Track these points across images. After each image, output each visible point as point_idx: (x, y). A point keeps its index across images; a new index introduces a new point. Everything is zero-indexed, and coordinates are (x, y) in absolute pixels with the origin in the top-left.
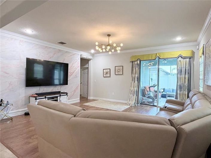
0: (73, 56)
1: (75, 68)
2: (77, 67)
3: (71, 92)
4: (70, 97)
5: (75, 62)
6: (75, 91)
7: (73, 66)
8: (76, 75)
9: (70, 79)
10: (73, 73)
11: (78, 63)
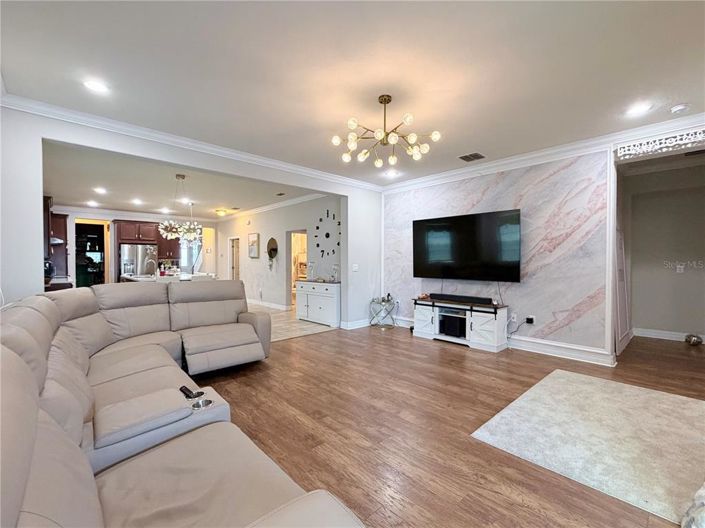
0: (562, 172)
2: (588, 213)
3: (554, 313)
4: (546, 330)
5: (579, 193)
6: (576, 313)
7: (565, 210)
8: (581, 248)
9: (546, 262)
10: (564, 240)
11: (595, 192)
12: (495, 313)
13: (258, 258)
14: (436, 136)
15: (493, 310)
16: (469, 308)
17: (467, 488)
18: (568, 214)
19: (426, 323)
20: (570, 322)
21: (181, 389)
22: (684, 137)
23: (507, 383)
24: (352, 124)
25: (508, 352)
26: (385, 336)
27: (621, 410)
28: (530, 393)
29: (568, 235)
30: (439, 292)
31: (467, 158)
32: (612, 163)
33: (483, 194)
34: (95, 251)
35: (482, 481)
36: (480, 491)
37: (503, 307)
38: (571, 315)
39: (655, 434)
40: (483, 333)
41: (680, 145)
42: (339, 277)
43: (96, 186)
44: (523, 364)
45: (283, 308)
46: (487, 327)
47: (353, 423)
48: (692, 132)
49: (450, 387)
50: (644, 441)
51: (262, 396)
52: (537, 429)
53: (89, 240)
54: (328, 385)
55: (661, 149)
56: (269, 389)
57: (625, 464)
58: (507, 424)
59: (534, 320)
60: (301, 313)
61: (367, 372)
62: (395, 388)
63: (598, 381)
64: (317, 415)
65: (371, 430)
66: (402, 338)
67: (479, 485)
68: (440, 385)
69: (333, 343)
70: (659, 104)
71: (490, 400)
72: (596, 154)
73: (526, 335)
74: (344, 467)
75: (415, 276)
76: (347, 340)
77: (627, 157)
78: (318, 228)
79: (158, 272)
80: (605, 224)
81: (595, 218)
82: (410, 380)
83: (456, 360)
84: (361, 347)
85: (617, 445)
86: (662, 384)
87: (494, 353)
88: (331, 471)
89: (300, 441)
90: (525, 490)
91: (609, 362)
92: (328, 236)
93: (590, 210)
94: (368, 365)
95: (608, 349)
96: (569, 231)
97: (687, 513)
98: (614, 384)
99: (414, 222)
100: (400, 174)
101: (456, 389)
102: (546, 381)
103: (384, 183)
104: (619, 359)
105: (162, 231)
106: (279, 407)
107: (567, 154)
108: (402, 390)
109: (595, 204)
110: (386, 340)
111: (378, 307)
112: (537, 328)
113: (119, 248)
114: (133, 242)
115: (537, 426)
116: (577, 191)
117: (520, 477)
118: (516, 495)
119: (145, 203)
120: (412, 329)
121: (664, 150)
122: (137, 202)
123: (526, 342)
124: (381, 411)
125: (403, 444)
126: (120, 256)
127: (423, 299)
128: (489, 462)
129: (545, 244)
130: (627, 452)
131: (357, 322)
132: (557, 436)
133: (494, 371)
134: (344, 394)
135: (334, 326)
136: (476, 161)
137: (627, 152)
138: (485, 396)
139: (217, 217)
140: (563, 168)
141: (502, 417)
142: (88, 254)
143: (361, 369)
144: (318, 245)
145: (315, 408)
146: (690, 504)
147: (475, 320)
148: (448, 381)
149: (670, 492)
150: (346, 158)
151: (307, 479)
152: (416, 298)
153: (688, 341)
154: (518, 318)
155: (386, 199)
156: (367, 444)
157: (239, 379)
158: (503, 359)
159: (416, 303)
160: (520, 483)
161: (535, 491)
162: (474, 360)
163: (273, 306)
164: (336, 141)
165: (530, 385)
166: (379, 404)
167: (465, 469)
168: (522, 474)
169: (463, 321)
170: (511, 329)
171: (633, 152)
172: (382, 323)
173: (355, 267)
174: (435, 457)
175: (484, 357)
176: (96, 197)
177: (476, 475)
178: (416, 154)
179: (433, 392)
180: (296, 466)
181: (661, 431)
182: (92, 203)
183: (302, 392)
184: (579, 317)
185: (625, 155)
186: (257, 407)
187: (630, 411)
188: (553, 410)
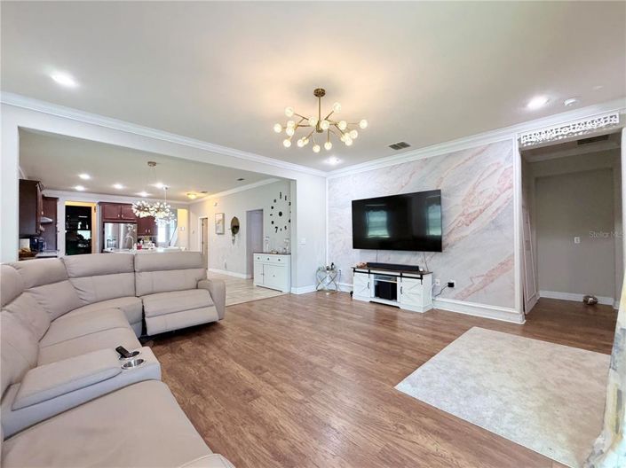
0: (476, 157)
1: (489, 197)
2: (498, 193)
3: (471, 278)
4: (465, 293)
5: (490, 175)
6: (490, 277)
7: (479, 189)
8: (493, 222)
9: (464, 234)
10: (478, 216)
11: (503, 174)
12: (421, 278)
13: (223, 234)
14: (364, 124)
15: (419, 276)
16: (399, 274)
17: (386, 438)
18: (481, 193)
19: (364, 288)
20: (485, 286)
21: (117, 350)
22: (576, 127)
23: (430, 339)
24: (289, 113)
25: (433, 312)
26: (330, 300)
27: (528, 362)
28: (449, 348)
29: (481, 211)
30: (375, 262)
31: (396, 147)
32: (517, 149)
33: (410, 178)
34: (86, 230)
35: (401, 431)
36: (397, 441)
37: (429, 273)
38: (486, 279)
39: (558, 384)
40: (411, 295)
41: (573, 134)
42: (290, 249)
43: (81, 172)
44: (445, 323)
45: (245, 276)
46: (415, 290)
47: (290, 378)
48: (582, 122)
49: (379, 344)
50: (549, 391)
51: (212, 353)
52: (453, 381)
53: (81, 220)
54: (272, 342)
55: (557, 136)
56: (219, 348)
57: (531, 412)
58: (427, 377)
59: (455, 285)
60: (257, 281)
61: (308, 331)
62: (332, 345)
63: (509, 337)
64: (258, 370)
65: (306, 384)
66: (343, 301)
67: (398, 435)
68: (371, 342)
69: (282, 306)
70: (554, 98)
71: (414, 355)
72: (502, 142)
73: (447, 298)
74: (276, 419)
75: (354, 247)
76: (295, 303)
77: (529, 144)
78: (272, 208)
79: (135, 246)
80: (512, 201)
81: (504, 196)
82: (346, 338)
83: (388, 320)
84: (307, 309)
85: (524, 395)
86: (564, 338)
87: (421, 314)
88: (263, 425)
89: (239, 395)
90: (440, 440)
91: (519, 320)
92: (280, 214)
93: (499, 189)
94: (310, 324)
95: (517, 308)
96: (482, 208)
97: (588, 460)
98: (523, 339)
99: (353, 202)
100: (340, 161)
101: (385, 345)
102: (465, 337)
103: (328, 169)
104: (527, 317)
105: (135, 210)
106: (226, 364)
107: (480, 141)
108: (338, 347)
109: (504, 185)
110: (330, 302)
111: (323, 275)
112: (457, 291)
113: (104, 227)
114: (116, 221)
115: (453, 378)
116: (489, 173)
117: (437, 427)
118: (431, 444)
119: (125, 187)
120: (352, 293)
121: (560, 138)
122: (118, 186)
123: (448, 304)
124: (316, 366)
125: (333, 397)
126: (104, 233)
127: (361, 267)
128: (408, 412)
129: (463, 218)
130: (533, 401)
131: (305, 288)
132: (471, 387)
133: (421, 329)
134: (285, 351)
135: (286, 291)
136: (404, 149)
137: (529, 140)
138: (410, 351)
139: (189, 200)
140: (477, 154)
141: (424, 371)
142: (79, 232)
143: (304, 328)
144: (273, 222)
145: (258, 364)
146: (590, 451)
147: (405, 285)
148: (379, 338)
149: (572, 440)
150: (287, 144)
151: (240, 431)
152: (355, 266)
153: (585, 301)
154: (441, 282)
155: (329, 183)
156: (300, 397)
157: (194, 339)
158: (428, 318)
159: (354, 271)
160: (436, 433)
161: (449, 439)
162: (403, 320)
163: (235, 275)
164: (278, 128)
165: (450, 341)
166: (315, 360)
167: (386, 420)
168: (438, 424)
169: (394, 286)
170: (436, 293)
171: (534, 140)
172: (326, 288)
173: (304, 240)
174: (360, 409)
175: (411, 316)
176: (83, 183)
177: (396, 425)
178: (348, 139)
179: (364, 348)
180: (231, 420)
181: (564, 380)
182: (80, 188)
183: (247, 349)
184: (492, 281)
185: (527, 143)
186: (206, 364)
187: (537, 363)
188: (468, 363)
